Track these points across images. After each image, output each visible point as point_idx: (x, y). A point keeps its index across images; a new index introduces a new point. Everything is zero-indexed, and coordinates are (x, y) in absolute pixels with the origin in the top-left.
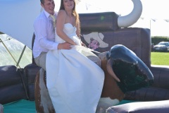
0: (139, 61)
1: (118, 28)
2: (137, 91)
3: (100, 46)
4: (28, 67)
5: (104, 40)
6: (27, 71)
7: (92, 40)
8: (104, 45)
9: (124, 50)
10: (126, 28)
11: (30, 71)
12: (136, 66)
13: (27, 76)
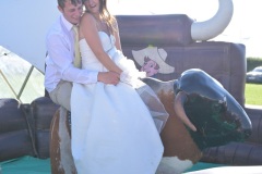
0: (228, 97)
1: (192, 42)
2: (221, 148)
3: (161, 71)
4: (37, 102)
5: (168, 61)
6: (36, 109)
7: (147, 59)
8: (167, 69)
9: (203, 78)
10: (204, 42)
11: (41, 108)
12: (223, 105)
13: (36, 117)
